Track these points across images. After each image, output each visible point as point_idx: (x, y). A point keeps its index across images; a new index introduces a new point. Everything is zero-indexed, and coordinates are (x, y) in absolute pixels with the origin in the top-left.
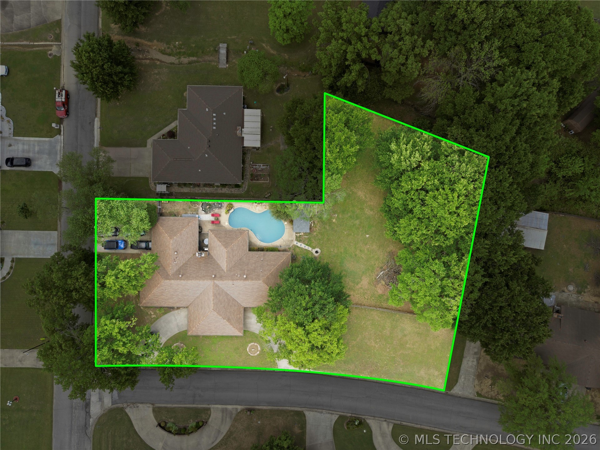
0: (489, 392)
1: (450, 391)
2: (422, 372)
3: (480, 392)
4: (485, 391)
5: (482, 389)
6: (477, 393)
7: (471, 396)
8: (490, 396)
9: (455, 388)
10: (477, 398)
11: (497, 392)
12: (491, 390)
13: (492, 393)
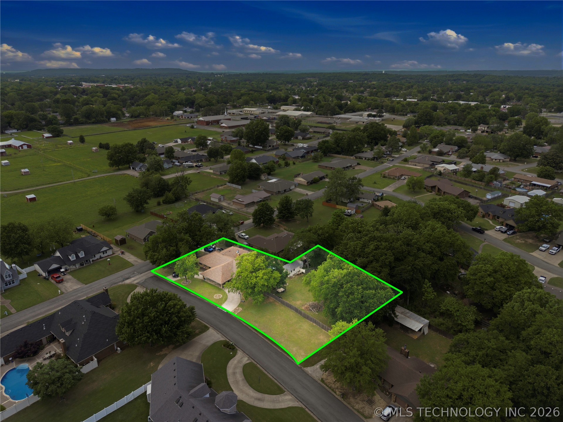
0: (331, 383)
1: (304, 367)
2: (294, 349)
3: (324, 380)
4: (328, 381)
5: (327, 379)
6: (322, 379)
7: (316, 379)
8: (330, 386)
9: (309, 368)
10: (319, 382)
11: (338, 387)
12: (334, 383)
13: (333, 385)
